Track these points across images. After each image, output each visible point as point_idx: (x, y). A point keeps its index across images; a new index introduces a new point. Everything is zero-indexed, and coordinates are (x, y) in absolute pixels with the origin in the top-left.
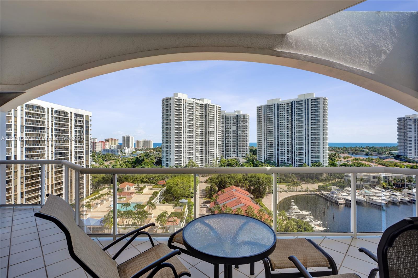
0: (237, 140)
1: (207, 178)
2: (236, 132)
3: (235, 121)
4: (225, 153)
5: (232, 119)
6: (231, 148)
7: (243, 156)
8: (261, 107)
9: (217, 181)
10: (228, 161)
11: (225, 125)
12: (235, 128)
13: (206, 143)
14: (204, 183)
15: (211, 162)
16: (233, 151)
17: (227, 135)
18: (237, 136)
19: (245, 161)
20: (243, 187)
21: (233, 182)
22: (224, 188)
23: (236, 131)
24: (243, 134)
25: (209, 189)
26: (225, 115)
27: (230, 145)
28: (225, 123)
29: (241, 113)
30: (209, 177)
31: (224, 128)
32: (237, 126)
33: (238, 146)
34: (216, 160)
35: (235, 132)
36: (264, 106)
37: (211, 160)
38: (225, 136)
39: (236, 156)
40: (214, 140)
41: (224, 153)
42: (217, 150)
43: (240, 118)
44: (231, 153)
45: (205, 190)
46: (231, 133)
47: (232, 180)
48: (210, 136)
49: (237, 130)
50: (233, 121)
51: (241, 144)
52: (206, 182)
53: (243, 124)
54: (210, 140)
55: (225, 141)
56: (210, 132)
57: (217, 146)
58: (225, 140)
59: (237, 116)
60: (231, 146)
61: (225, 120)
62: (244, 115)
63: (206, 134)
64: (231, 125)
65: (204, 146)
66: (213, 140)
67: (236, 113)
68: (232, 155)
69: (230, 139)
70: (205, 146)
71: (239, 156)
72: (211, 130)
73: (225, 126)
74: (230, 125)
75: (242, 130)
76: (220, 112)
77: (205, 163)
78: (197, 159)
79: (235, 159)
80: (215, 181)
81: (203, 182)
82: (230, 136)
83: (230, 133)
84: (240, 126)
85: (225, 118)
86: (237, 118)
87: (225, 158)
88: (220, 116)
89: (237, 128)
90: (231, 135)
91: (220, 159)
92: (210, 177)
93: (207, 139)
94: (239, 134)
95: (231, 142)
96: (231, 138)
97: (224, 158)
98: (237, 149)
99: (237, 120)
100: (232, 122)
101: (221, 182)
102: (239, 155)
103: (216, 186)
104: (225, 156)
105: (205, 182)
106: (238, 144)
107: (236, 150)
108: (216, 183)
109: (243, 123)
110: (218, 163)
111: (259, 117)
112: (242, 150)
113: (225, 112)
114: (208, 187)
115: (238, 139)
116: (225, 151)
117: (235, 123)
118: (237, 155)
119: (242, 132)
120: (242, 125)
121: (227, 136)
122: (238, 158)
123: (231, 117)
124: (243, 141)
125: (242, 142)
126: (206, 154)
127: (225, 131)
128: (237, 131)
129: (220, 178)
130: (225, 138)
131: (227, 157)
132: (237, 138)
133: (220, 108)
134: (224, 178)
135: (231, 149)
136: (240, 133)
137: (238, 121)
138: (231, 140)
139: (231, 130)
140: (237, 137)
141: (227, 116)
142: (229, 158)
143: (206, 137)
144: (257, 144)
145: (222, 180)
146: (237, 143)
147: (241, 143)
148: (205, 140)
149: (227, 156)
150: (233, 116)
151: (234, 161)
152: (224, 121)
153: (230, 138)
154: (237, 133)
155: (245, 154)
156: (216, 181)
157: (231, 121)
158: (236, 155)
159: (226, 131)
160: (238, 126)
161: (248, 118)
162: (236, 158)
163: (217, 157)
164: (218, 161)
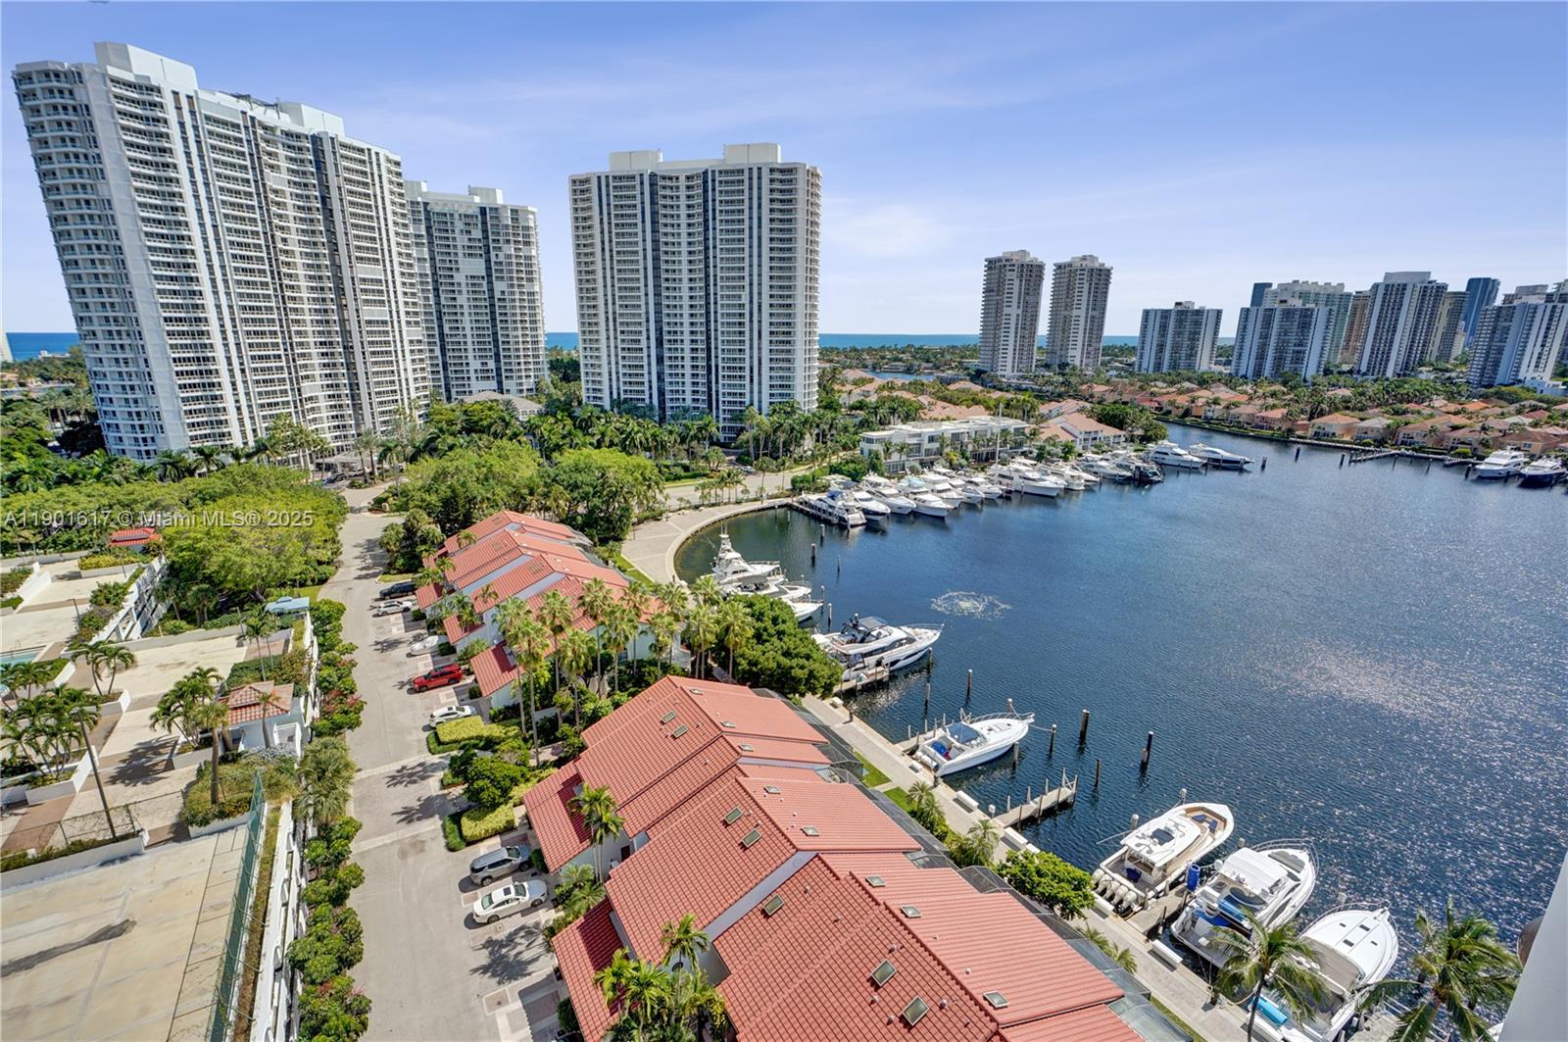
0: (494, 319)
1: (379, 489)
2: (485, 288)
3: (477, 234)
4: (446, 377)
5: (459, 225)
6: (470, 354)
7: (525, 387)
8: (587, 181)
9: (433, 499)
10: (465, 412)
11: (431, 251)
12: (478, 266)
13: (346, 333)
14: (368, 514)
15: (384, 422)
16: (479, 367)
17: (442, 296)
18: (492, 305)
19: (536, 407)
20: (548, 509)
21: (503, 494)
22: (467, 522)
23: (485, 283)
24: (517, 297)
25: (401, 536)
26: (426, 204)
27: (465, 343)
28: (431, 243)
29: (500, 201)
30: (386, 486)
31: (428, 265)
32: (488, 261)
33: (501, 347)
34: (408, 411)
35: (480, 285)
36: (599, 178)
37: (383, 413)
38: (438, 303)
39: (496, 388)
40: (388, 318)
41: (442, 376)
42: (410, 367)
43: (495, 222)
44: (473, 375)
45: (382, 544)
46: (464, 289)
47: (498, 490)
48: (366, 301)
49: (489, 276)
50: (466, 237)
51: (511, 340)
52: (378, 505)
53: (513, 252)
54: (369, 322)
55: (441, 327)
56: (364, 280)
57: (407, 348)
58: (440, 319)
59: (483, 211)
60: (470, 347)
61: (429, 228)
62: (514, 211)
63: (340, 291)
64: (460, 252)
65: (341, 350)
66: (384, 323)
67: (477, 199)
68: (475, 385)
69: (459, 317)
70: (345, 348)
71: (508, 391)
72: (363, 271)
73: (432, 259)
74: (456, 254)
75: (511, 278)
76: (400, 185)
77: (358, 425)
78: (313, 409)
79: (496, 401)
80: (423, 500)
81: (360, 510)
82: (458, 303)
83: (460, 292)
84: (501, 258)
85: (428, 219)
86: (484, 223)
87: (449, 399)
88: (402, 205)
89: (488, 268)
90: (462, 300)
91: (427, 405)
92: (391, 483)
93: (350, 314)
94: (498, 295)
95: (468, 332)
96: (466, 311)
97: (444, 398)
98: (498, 361)
99: (485, 231)
100: (462, 240)
101: (449, 503)
102: (506, 384)
103: (431, 520)
104: (448, 390)
105: (370, 510)
106: (501, 339)
107: (491, 365)
108: (428, 509)
109: (512, 245)
110: (420, 422)
111: (581, 223)
112: (519, 363)
113: (424, 188)
114: (392, 526)
115: (498, 318)
116: (445, 368)
117: (477, 244)
118: (500, 383)
119: (512, 286)
120: (509, 256)
121: (443, 302)
122: (506, 397)
123: (456, 216)
124: (519, 325)
125: (516, 329)
126: (354, 386)
127: (435, 282)
128: (490, 283)
129: (443, 488)
130: (439, 312)
131: (454, 395)
132: (493, 313)
133: (397, 164)
134: (463, 485)
135: (471, 360)
136: (503, 292)
137: (491, 237)
138: (467, 322)
139: (459, 277)
140: (493, 311)
141: (437, 209)
142: (469, 400)
143: (342, 307)
144: (580, 337)
145: (453, 491)
146: (495, 334)
147: (511, 333)
148: (343, 322)
149: (453, 391)
150: (462, 211)
151: (490, 409)
152: (424, 233)
153: (459, 311)
154: (491, 290)
155: (532, 380)
156: (427, 497)
157: (457, 235)
158: (494, 384)
159: (439, 280)
160: (493, 259)
161: (531, 224)
162: (497, 396)
163: (413, 395)
164: (416, 413)
